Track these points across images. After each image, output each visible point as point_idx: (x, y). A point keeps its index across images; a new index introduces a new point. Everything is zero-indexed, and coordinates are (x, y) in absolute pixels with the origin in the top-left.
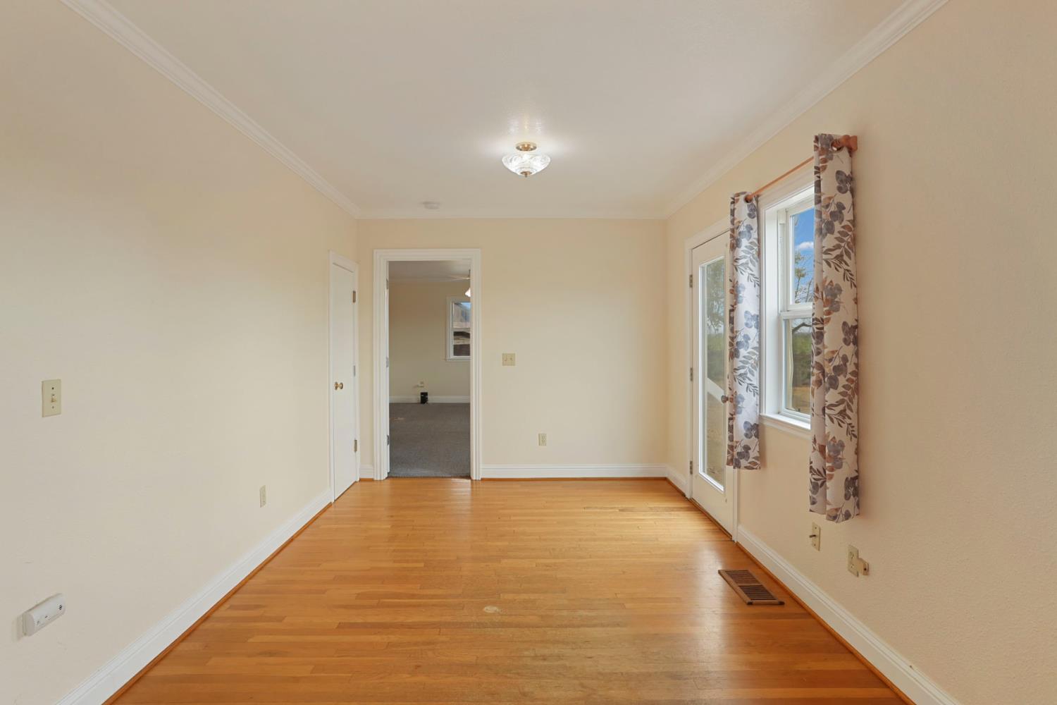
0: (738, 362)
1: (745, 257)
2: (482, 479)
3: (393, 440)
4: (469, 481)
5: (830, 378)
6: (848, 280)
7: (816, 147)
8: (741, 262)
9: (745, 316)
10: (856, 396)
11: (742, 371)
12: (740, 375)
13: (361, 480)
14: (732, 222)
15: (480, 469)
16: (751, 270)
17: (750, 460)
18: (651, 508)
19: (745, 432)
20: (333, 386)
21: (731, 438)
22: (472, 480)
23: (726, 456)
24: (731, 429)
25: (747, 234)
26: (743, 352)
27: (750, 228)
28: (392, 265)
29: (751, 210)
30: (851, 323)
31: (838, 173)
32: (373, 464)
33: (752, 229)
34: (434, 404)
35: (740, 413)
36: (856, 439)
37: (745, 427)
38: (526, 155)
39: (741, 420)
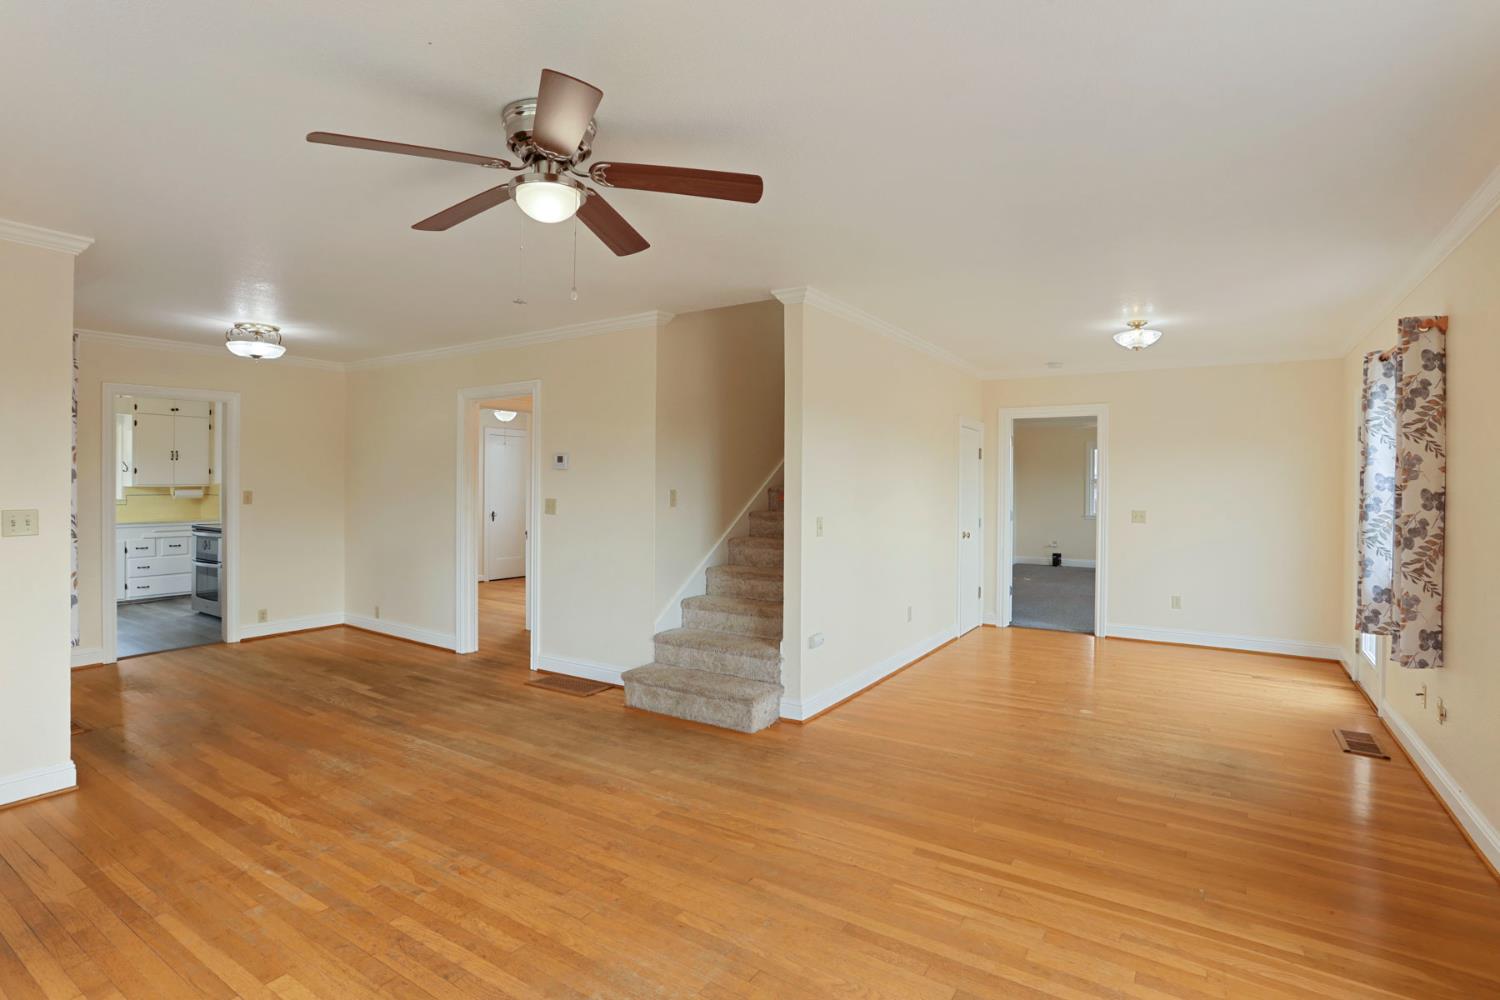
0: (1367, 525)
1: (1377, 418)
2: (1106, 637)
3: (1015, 590)
4: (1093, 638)
5: (1406, 539)
6: (1431, 450)
7: (1400, 330)
8: (1372, 423)
9: (1376, 479)
10: (1441, 558)
11: (1371, 534)
12: (1369, 538)
13: (984, 625)
14: (1365, 382)
15: (1104, 625)
16: (1385, 430)
17: (1380, 625)
18: (1293, 681)
19: (1373, 596)
20: (961, 535)
21: (1359, 602)
22: (1096, 637)
23: (1354, 621)
24: (1359, 593)
25: (1382, 394)
26: (1372, 515)
27: (1385, 388)
28: (1017, 422)
29: (1388, 369)
30: (1434, 489)
31: (1425, 352)
32: (995, 611)
33: (1387, 389)
34: (1068, 568)
35: (1368, 576)
36: (1440, 598)
37: (1374, 591)
38: (1136, 332)
39: (1369, 585)
